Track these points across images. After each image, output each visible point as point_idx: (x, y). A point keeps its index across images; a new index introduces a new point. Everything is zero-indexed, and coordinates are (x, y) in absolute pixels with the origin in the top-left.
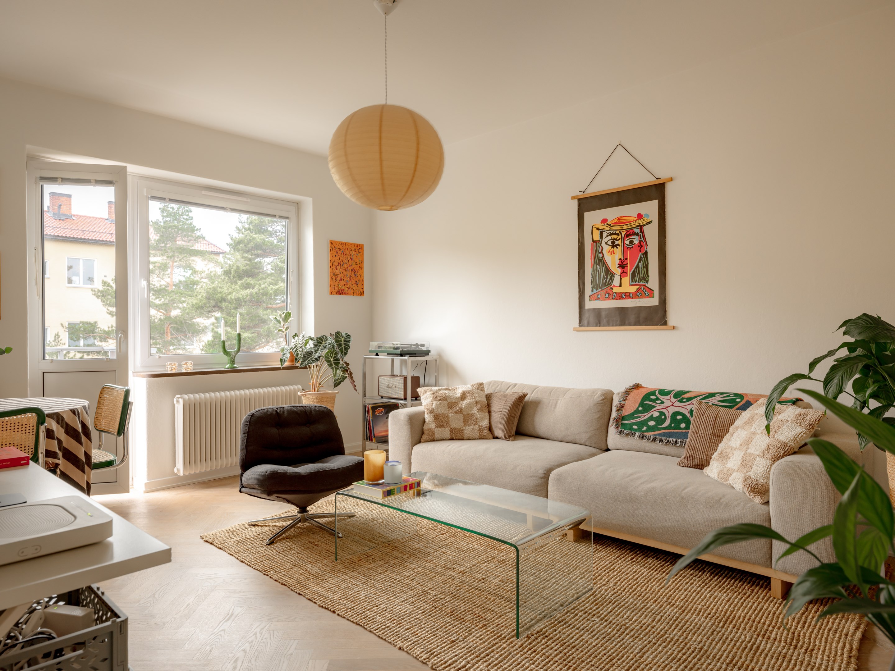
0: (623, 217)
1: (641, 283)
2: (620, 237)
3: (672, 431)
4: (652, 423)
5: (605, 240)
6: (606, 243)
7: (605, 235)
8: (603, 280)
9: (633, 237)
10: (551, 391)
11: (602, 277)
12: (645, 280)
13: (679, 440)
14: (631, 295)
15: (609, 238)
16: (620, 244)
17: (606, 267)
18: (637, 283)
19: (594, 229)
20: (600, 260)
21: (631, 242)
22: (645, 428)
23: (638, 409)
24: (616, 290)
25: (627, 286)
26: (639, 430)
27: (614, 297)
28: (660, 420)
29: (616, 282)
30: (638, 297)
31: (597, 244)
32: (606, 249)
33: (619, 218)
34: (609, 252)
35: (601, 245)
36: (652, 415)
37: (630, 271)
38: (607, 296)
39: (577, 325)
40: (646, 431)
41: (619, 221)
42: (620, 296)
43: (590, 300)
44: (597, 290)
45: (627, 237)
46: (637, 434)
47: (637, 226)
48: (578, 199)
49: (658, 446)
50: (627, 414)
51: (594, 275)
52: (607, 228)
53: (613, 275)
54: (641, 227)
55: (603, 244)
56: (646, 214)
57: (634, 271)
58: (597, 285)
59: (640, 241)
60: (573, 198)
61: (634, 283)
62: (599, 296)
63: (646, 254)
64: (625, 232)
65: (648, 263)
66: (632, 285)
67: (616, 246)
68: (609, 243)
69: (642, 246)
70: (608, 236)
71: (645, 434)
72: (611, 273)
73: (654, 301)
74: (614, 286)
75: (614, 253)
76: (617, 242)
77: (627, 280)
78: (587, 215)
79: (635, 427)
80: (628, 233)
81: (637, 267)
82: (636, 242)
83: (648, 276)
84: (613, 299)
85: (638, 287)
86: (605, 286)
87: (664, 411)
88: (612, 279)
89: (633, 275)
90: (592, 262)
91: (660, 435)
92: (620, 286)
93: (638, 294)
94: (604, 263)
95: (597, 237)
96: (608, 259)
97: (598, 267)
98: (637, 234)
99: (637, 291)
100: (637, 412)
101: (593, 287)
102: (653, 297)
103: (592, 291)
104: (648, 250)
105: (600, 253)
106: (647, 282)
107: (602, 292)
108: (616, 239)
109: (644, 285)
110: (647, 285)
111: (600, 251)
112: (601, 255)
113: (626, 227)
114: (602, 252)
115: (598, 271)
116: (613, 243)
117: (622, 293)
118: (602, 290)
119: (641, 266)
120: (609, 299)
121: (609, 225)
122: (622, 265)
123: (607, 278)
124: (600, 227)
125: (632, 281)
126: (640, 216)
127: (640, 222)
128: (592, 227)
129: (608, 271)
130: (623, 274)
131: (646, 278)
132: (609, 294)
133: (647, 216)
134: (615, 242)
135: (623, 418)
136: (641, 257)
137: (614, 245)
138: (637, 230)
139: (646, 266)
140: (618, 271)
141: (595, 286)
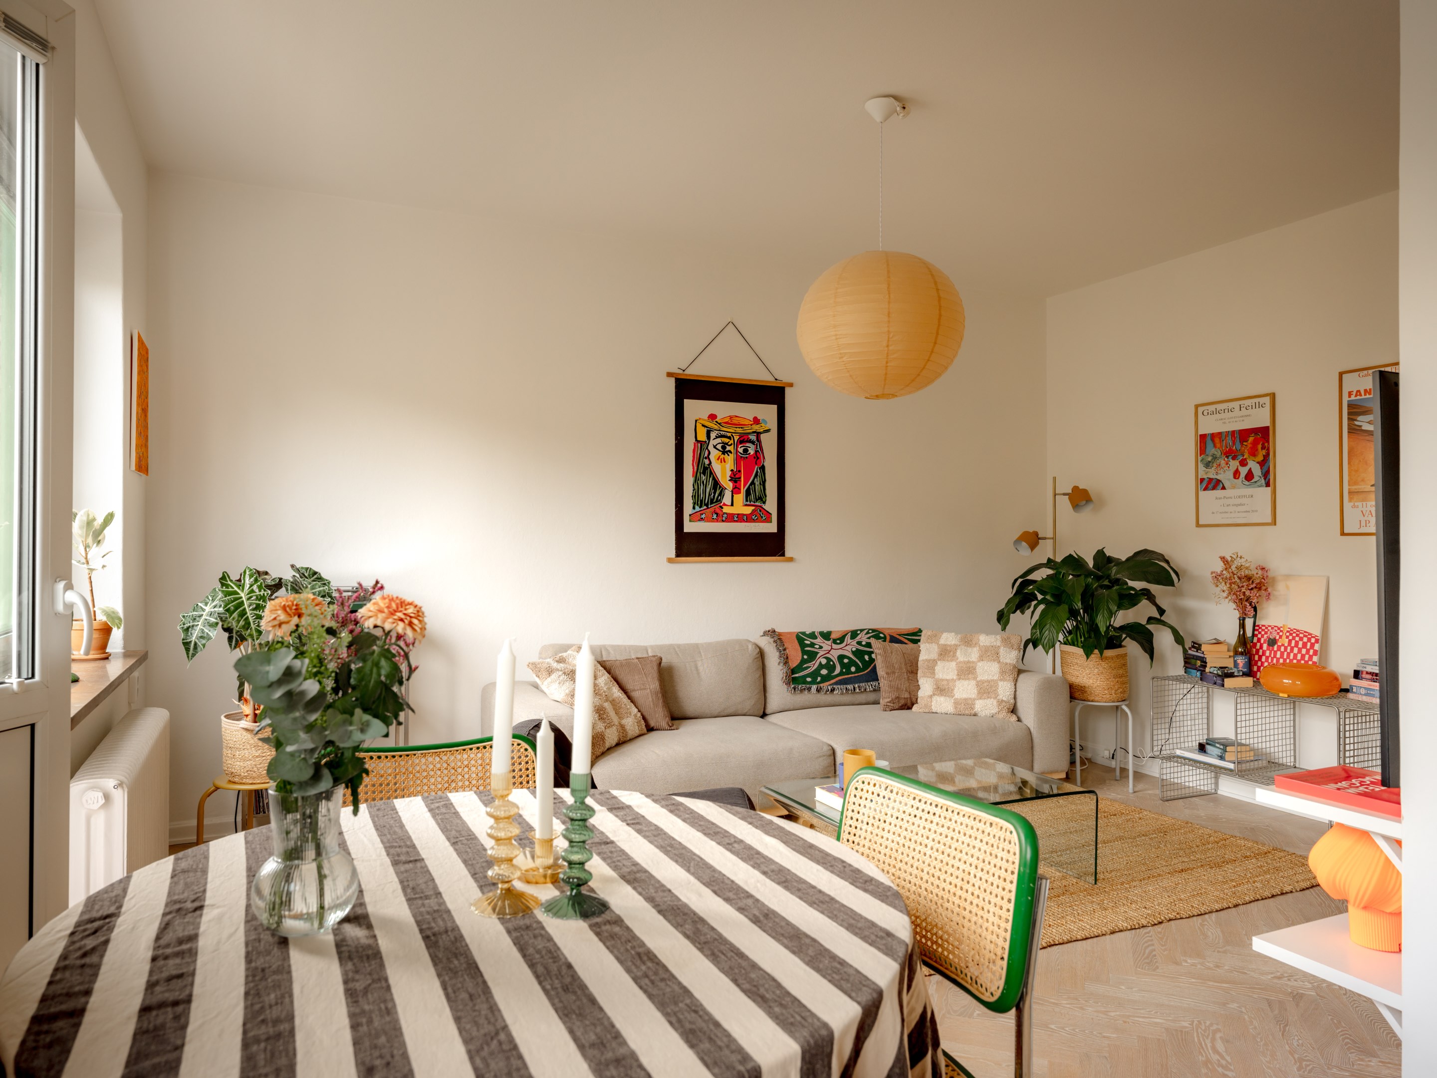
0: (737, 417)
1: (757, 504)
2: (732, 442)
3: (846, 676)
4: (824, 672)
5: (713, 442)
6: (715, 447)
7: (713, 435)
8: (710, 495)
9: (748, 445)
10: (695, 649)
11: (708, 490)
12: (762, 500)
13: (856, 686)
14: (745, 518)
15: (719, 440)
16: (732, 451)
17: (714, 478)
18: (752, 503)
19: (699, 426)
20: (705, 469)
21: (746, 451)
22: (819, 679)
23: (803, 657)
24: (726, 510)
25: (740, 506)
26: (814, 682)
27: (724, 519)
28: (830, 667)
29: (727, 499)
30: (754, 521)
31: (702, 446)
32: (714, 454)
33: (731, 417)
34: (718, 459)
35: (707, 448)
36: (820, 662)
37: (744, 488)
38: (715, 516)
39: (673, 554)
40: (822, 682)
41: (731, 421)
42: (730, 518)
43: (690, 521)
44: (700, 507)
45: (741, 444)
46: (814, 687)
47: (754, 432)
48: (676, 379)
49: (837, 697)
50: (795, 666)
51: (696, 487)
52: (716, 427)
53: (723, 489)
54: (758, 434)
55: (711, 448)
56: (763, 420)
57: (749, 488)
58: (701, 501)
59: (756, 452)
60: (669, 375)
61: (748, 503)
62: (703, 516)
63: (763, 468)
64: (738, 437)
65: (765, 480)
66: (746, 505)
67: (727, 452)
68: (719, 446)
69: (758, 458)
70: (717, 437)
71: (822, 685)
72: (720, 487)
73: (771, 527)
74: (724, 504)
75: (725, 462)
76: (728, 448)
77: (740, 498)
78: (687, 403)
79: (809, 679)
80: (741, 439)
81: (753, 483)
82: (751, 451)
83: (766, 496)
84: (723, 521)
85: (753, 508)
86: (712, 503)
87: (827, 655)
88: (721, 494)
89: (748, 493)
90: (693, 468)
91: (836, 683)
92: (732, 505)
93: (753, 517)
94: (711, 473)
95: (702, 437)
96: (717, 467)
97: (704, 478)
98: (753, 443)
99: (752, 514)
100: (803, 661)
101: (694, 503)
102: (771, 522)
103: (694, 508)
104: (765, 464)
105: (706, 458)
106: (764, 503)
107: (707, 510)
108: (727, 444)
109: (761, 507)
110: (764, 507)
111: (706, 455)
112: (707, 462)
113: (739, 430)
114: (708, 458)
115: (703, 482)
116: (724, 447)
117: (735, 514)
118: (708, 508)
119: (757, 482)
120: (717, 521)
121: (719, 424)
122: (734, 478)
123: (715, 493)
124: (707, 424)
125: (747, 501)
126: (756, 421)
127: (756, 428)
128: (696, 421)
129: (716, 484)
130: (736, 490)
131: (762, 498)
132: (717, 514)
133: (765, 422)
134: (726, 448)
135: (793, 671)
136: (757, 472)
137: (724, 451)
138: (753, 437)
139: (763, 483)
140: (729, 486)
141: (698, 501)
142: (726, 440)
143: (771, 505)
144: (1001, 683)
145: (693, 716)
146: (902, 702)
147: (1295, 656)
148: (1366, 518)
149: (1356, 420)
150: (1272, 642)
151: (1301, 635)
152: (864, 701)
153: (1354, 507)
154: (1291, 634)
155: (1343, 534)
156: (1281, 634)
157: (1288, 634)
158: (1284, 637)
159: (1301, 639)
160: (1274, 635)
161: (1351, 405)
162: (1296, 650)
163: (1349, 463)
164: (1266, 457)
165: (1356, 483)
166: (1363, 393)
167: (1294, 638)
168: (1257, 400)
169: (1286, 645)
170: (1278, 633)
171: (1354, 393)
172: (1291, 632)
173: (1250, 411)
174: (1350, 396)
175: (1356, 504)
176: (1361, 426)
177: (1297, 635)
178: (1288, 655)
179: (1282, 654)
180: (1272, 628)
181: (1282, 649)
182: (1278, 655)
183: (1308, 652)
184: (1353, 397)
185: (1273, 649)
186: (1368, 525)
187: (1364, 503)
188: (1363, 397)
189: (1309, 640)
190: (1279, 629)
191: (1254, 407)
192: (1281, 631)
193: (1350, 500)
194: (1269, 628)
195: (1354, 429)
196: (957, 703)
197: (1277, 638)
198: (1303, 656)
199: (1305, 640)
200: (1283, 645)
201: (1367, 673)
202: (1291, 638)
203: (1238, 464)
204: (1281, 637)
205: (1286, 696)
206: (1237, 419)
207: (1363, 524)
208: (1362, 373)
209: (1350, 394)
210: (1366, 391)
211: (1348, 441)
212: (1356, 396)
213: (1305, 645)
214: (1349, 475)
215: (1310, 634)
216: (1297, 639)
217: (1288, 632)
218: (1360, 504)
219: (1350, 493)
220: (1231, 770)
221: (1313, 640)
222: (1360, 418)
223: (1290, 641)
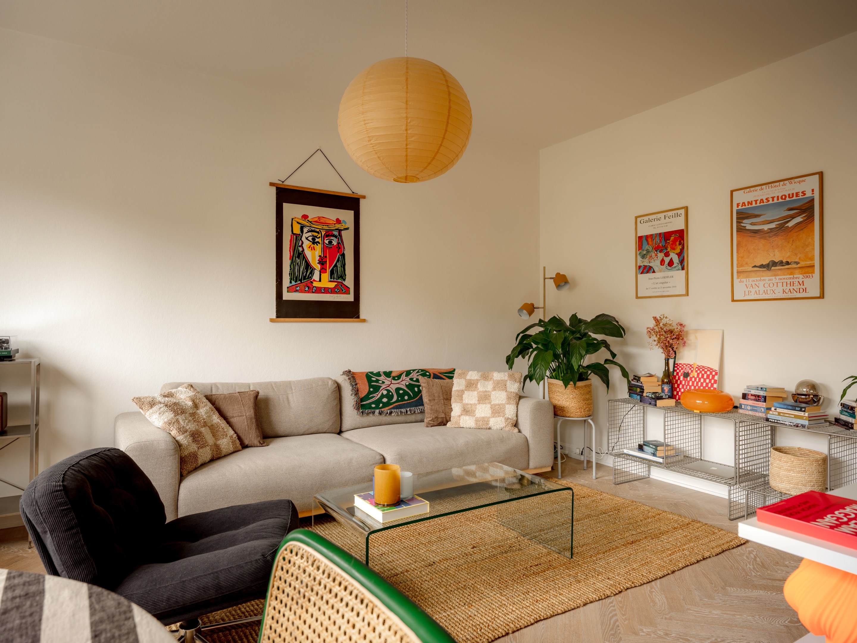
0: (323, 217)
1: (339, 280)
2: (320, 235)
3: (401, 403)
4: (385, 400)
5: (305, 235)
6: (307, 239)
7: (305, 230)
8: (303, 273)
9: (332, 238)
10: (288, 385)
11: (301, 270)
12: (342, 278)
13: (408, 409)
14: (330, 290)
15: (310, 234)
16: (320, 242)
17: (306, 261)
18: (335, 280)
19: (295, 223)
20: (299, 254)
21: (330, 242)
22: (381, 405)
23: (369, 390)
24: (315, 284)
25: (326, 282)
26: (377, 407)
27: (314, 291)
28: (389, 396)
29: (316, 277)
30: (336, 293)
31: (297, 238)
32: (306, 244)
33: (319, 218)
34: (309, 248)
35: (301, 239)
36: (382, 393)
37: (329, 269)
38: (307, 289)
39: (274, 316)
40: (383, 407)
41: (319, 221)
42: (319, 290)
43: (288, 292)
44: (296, 282)
45: (327, 237)
46: (377, 411)
47: (336, 229)
48: (277, 187)
49: (394, 417)
50: (363, 396)
51: (292, 267)
52: (307, 224)
53: (313, 270)
54: (340, 231)
55: (304, 239)
56: (344, 221)
57: (333, 269)
58: (296, 278)
59: (338, 243)
60: (272, 184)
61: (332, 280)
62: (298, 288)
63: (343, 255)
64: (325, 232)
65: (345, 264)
66: (331, 281)
67: (316, 243)
68: (310, 238)
69: (340, 248)
70: (308, 232)
71: (383, 410)
72: (311, 268)
73: (350, 298)
74: (314, 280)
75: (314, 250)
76: (317, 240)
77: (326, 276)
78: (286, 206)
79: (373, 406)
80: (327, 234)
81: (336, 266)
82: (335, 243)
83: (345, 275)
84: (313, 292)
85: (336, 283)
86: (304, 279)
87: (388, 388)
88: (312, 273)
89: (332, 273)
90: (290, 253)
91: (393, 408)
92: (320, 281)
93: (336, 290)
94: (304, 257)
95: (297, 230)
96: (308, 253)
97: (298, 261)
98: (336, 237)
99: (335, 287)
100: (370, 393)
101: (291, 279)
102: (349, 294)
103: (291, 282)
104: (345, 252)
105: (300, 246)
106: (344, 280)
107: (301, 285)
108: (316, 237)
109: (342, 283)
110: (344, 283)
111: (300, 244)
112: (301, 249)
113: (326, 227)
114: (301, 246)
115: (298, 264)
116: (314, 239)
117: (322, 288)
118: (301, 283)
119: (339, 265)
120: (308, 292)
121: (310, 222)
122: (322, 262)
123: (307, 272)
124: (301, 221)
125: (331, 278)
126: (338, 221)
127: (338, 226)
128: (292, 219)
129: (308, 265)
130: (323, 270)
131: (343, 276)
132: (309, 287)
133: (345, 223)
134: (315, 240)
135: (362, 400)
136: (339, 258)
137: (314, 242)
138: (336, 233)
139: (344, 266)
140: (318, 267)
141: (293, 277)
142: (316, 234)
143: (349, 282)
144: (507, 406)
145: (283, 434)
146: (440, 420)
147: (702, 384)
148: (749, 289)
149: (742, 223)
150: (686, 375)
151: (706, 370)
152: (414, 420)
153: (741, 282)
154: (699, 369)
155: (733, 300)
156: (692, 369)
157: (697, 369)
158: (694, 371)
159: (706, 372)
160: (688, 370)
161: (738, 213)
162: (702, 380)
163: (737, 252)
164: (682, 250)
165: (742, 266)
166: (746, 204)
167: (701, 372)
168: (676, 212)
169: (696, 376)
170: (690, 369)
171: (741, 204)
172: (699, 368)
173: (671, 220)
174: (738, 207)
175: (742, 280)
176: (745, 227)
177: (703, 370)
178: (697, 383)
179: (693, 383)
180: (686, 366)
181: (693, 379)
182: (691, 384)
183: (710, 381)
184: (740, 207)
185: (687, 380)
186: (750, 294)
187: (748, 279)
188: (747, 207)
189: (711, 373)
190: (691, 366)
191: (674, 216)
192: (692, 367)
193: (738, 278)
194: (685, 366)
195: (741, 229)
196: (477, 420)
197: (690, 372)
198: (707, 384)
199: (708, 373)
200: (694, 377)
201: (752, 395)
202: (699, 372)
203: (664, 255)
204: (692, 371)
205: (698, 412)
206: (663, 225)
207: (747, 293)
208: (746, 191)
209: (738, 205)
210: (748, 202)
211: (737, 237)
212: (742, 206)
213: (708, 376)
214: (738, 260)
215: (712, 369)
216: (703, 372)
217: (697, 368)
218: (744, 280)
219: (738, 272)
220: (660, 463)
221: (714, 373)
222: (745, 221)
223: (698, 374)
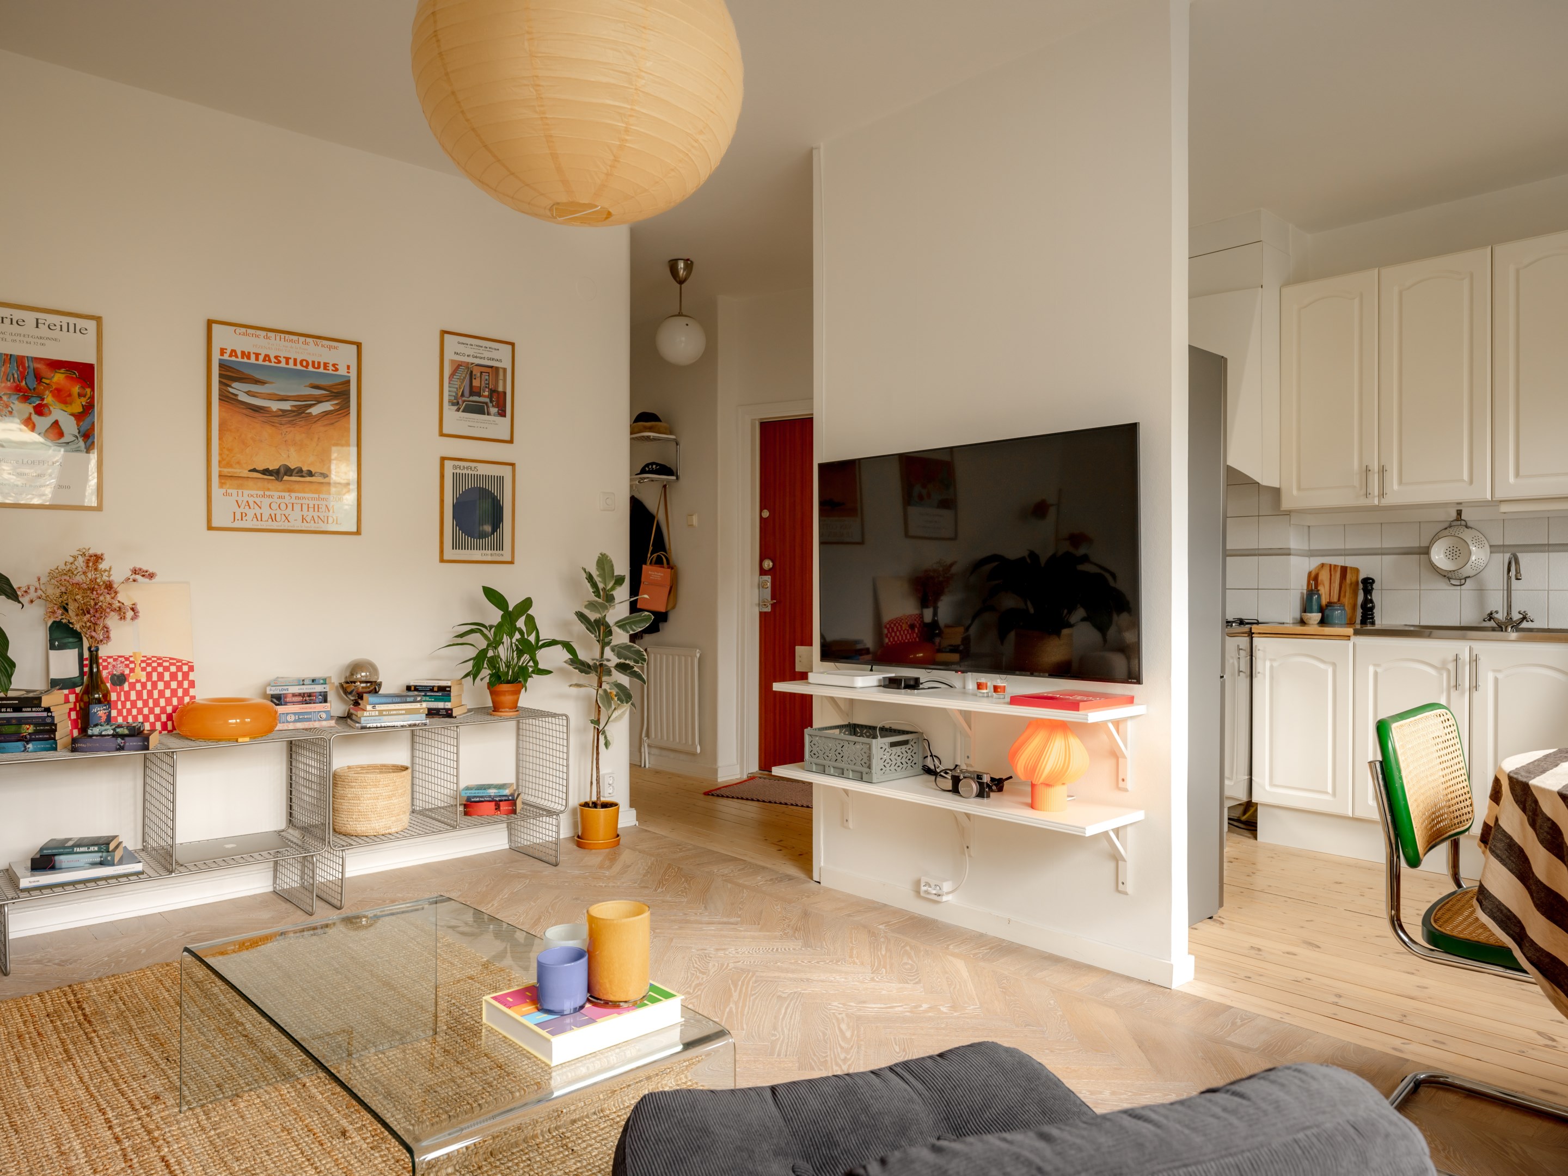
147: (161, 693)
148: (242, 510)
149: (230, 386)
150: (120, 680)
151: (166, 664)
153: (226, 494)
154: (149, 665)
155: (210, 528)
156: (132, 666)
157: (144, 665)
158: (138, 670)
159: (166, 669)
160: (120, 669)
161: (222, 365)
162: (161, 685)
163: (220, 439)
164: (89, 408)
165: (229, 465)
166: (239, 354)
167: (154, 669)
168: (72, 320)
169: (144, 680)
170: (127, 666)
171: (228, 352)
172: (147, 661)
173: (56, 334)
174: (222, 354)
175: (229, 491)
176: (236, 395)
177: (160, 665)
178: (150, 694)
179: (139, 695)
180: (115, 660)
181: (138, 687)
182: (133, 696)
183: (180, 685)
184: (226, 357)
185: (122, 690)
186: (244, 519)
187: (240, 491)
188: (240, 359)
189: (179, 669)
190: (127, 659)
191: (65, 328)
192: (132, 662)
193: (222, 485)
194: (110, 660)
195: (228, 397)
197: (127, 671)
198: (174, 692)
199: (173, 669)
200: (138, 681)
201: (294, 695)
202: (149, 669)
203: (32, 411)
204: (132, 670)
205: (240, 740)
206: (30, 339)
207: (238, 516)
208: (239, 330)
209: (222, 351)
210: (243, 353)
211: (220, 411)
212: (231, 356)
213: (173, 676)
214: (220, 454)
215: (180, 661)
216: (160, 669)
217: (143, 661)
218: (234, 492)
219: (221, 476)
221: (185, 668)
222: (235, 385)
223: (149, 676)
